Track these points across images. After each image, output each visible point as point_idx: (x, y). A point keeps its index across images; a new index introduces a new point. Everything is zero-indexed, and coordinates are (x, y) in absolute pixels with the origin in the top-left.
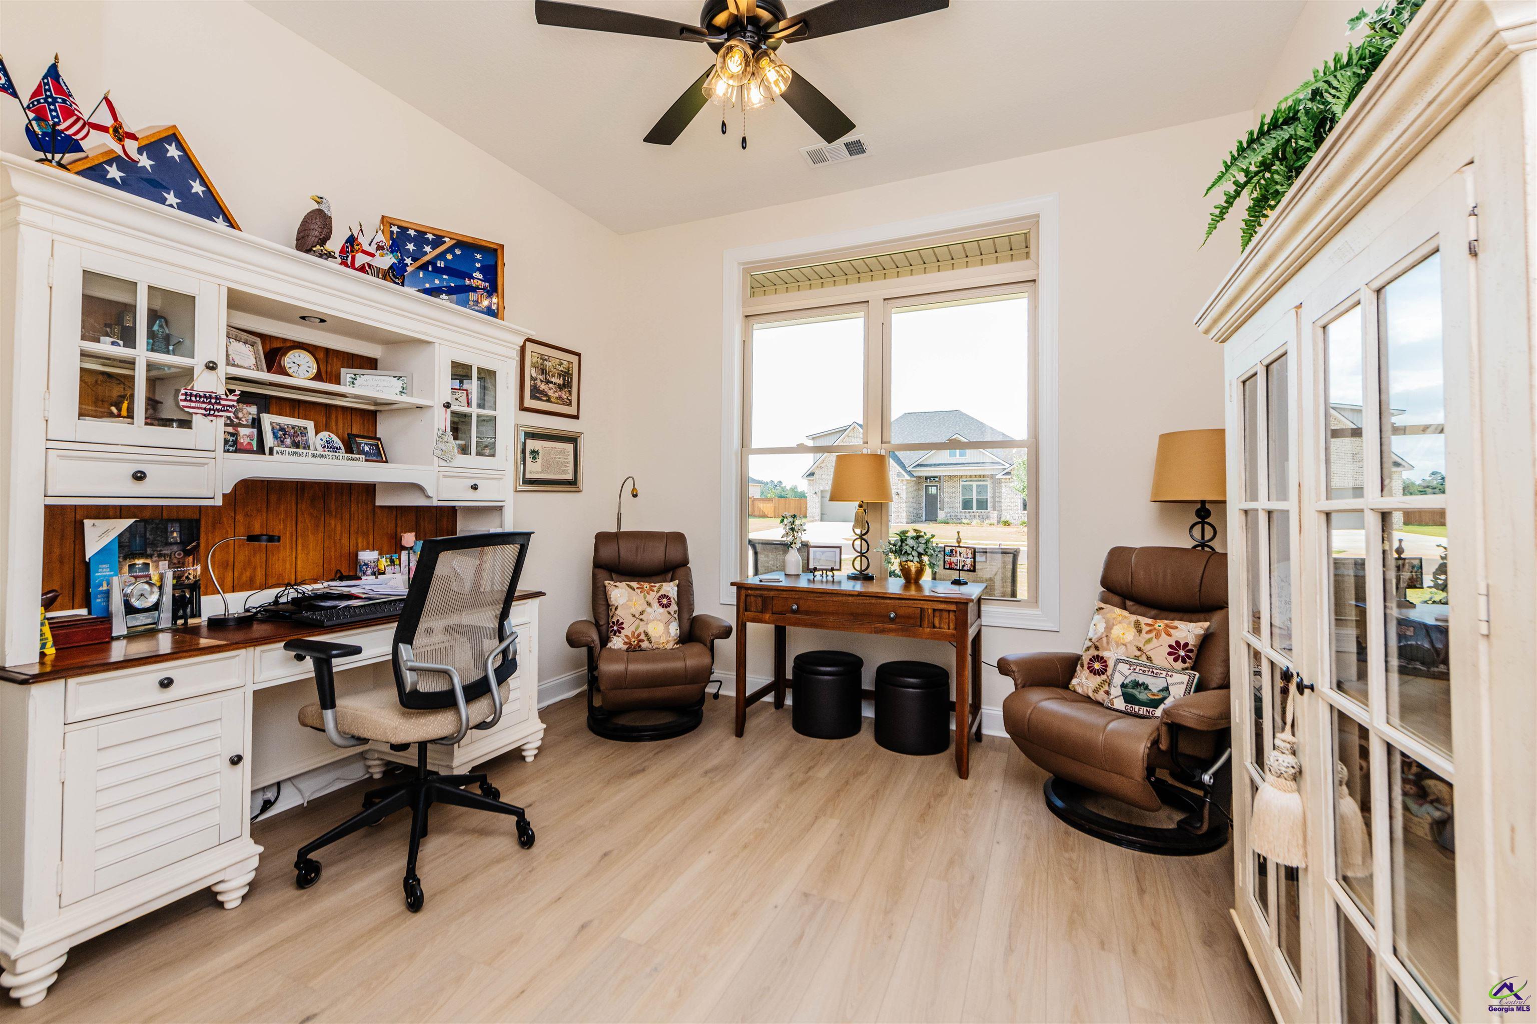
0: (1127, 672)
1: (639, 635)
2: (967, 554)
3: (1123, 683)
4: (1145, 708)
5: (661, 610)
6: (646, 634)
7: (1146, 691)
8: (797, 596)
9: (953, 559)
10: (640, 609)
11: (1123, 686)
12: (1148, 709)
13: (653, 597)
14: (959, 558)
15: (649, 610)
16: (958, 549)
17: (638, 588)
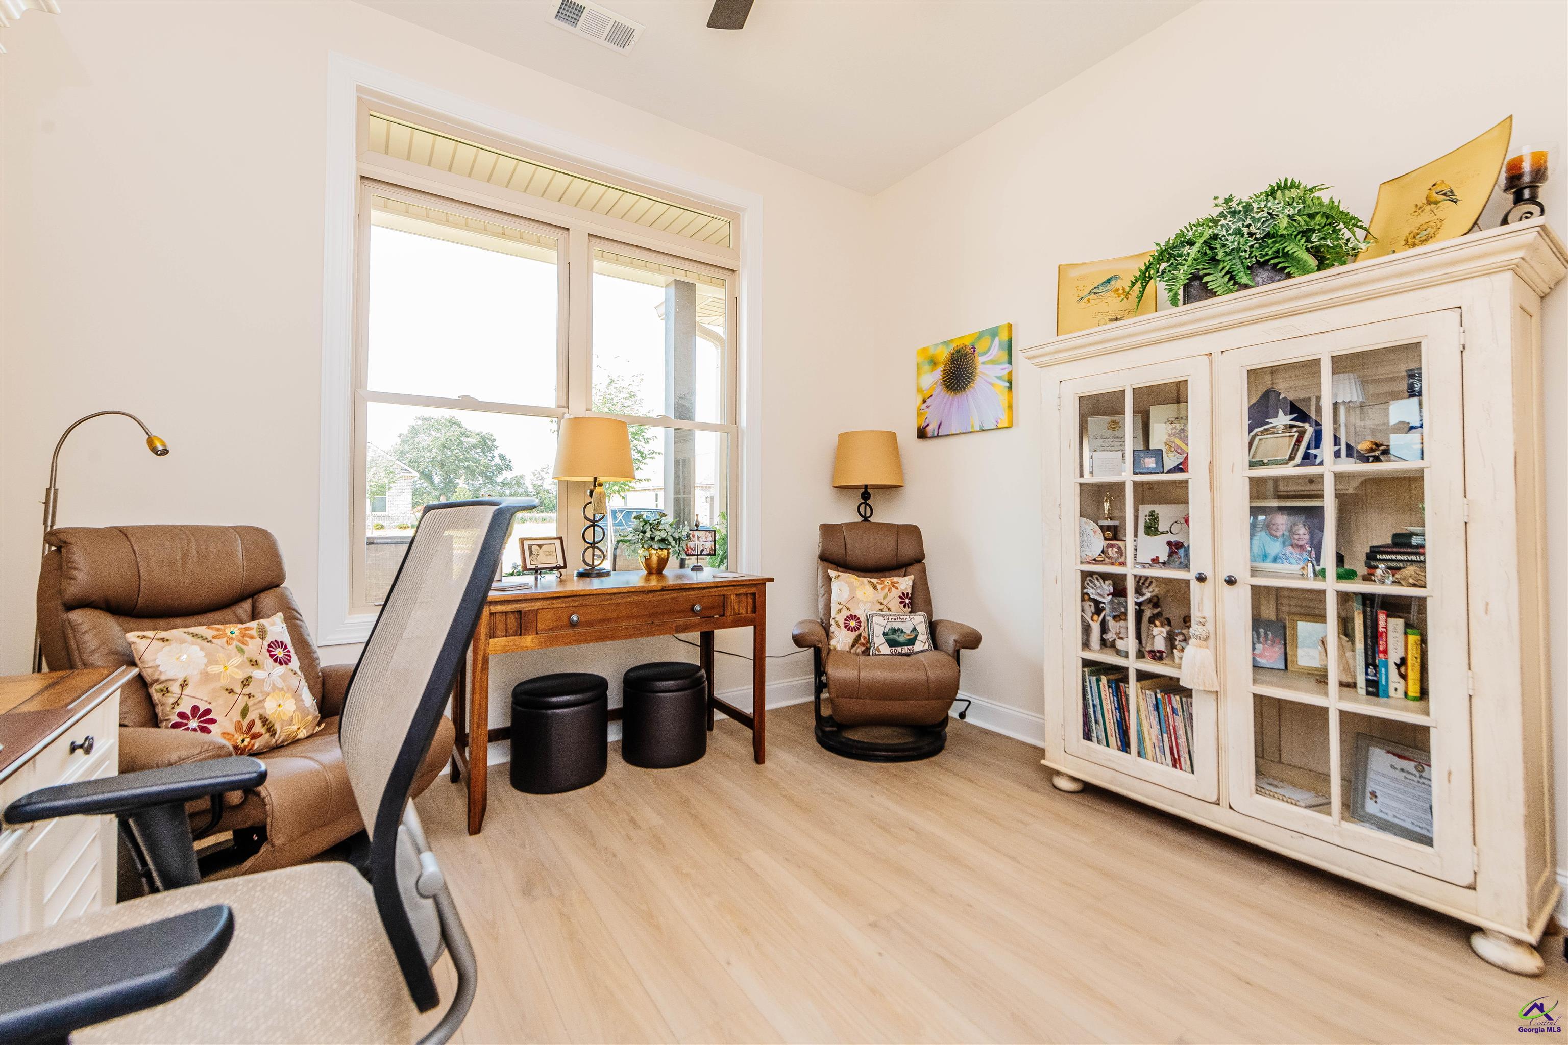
0: (884, 623)
1: (251, 725)
2: (706, 538)
3: (884, 632)
4: (906, 648)
5: (280, 670)
6: (265, 721)
7: (903, 634)
8: (575, 604)
9: (691, 544)
10: (241, 676)
11: (884, 634)
12: (909, 647)
13: (255, 647)
14: (697, 542)
15: (257, 674)
16: (696, 533)
17: (214, 637)
